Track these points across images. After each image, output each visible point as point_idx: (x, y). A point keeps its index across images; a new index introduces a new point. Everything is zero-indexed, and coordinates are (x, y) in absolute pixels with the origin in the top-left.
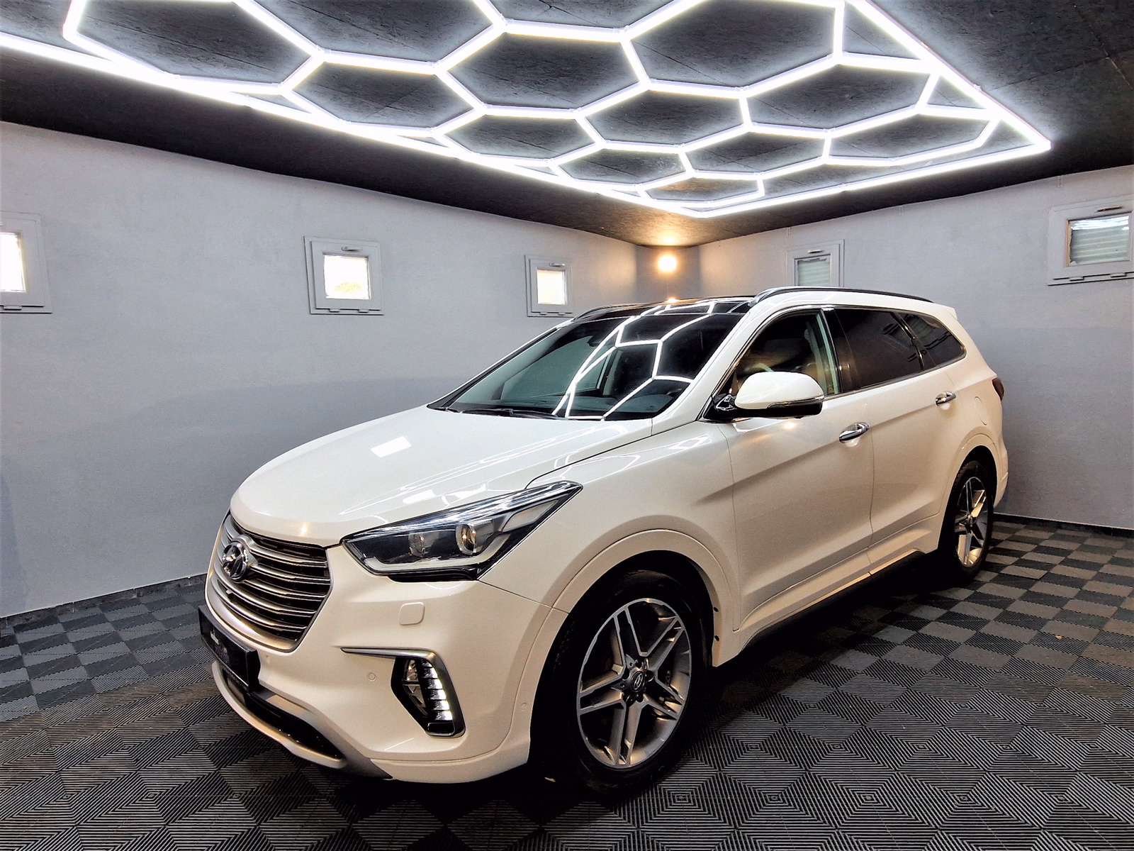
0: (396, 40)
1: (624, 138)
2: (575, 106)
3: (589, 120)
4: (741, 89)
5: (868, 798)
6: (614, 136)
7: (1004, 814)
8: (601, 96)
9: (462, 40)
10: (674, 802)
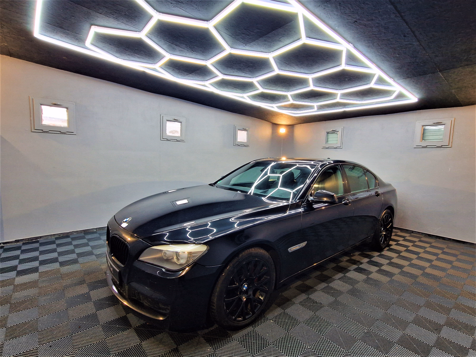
0: (194, 53)
1: (268, 88)
2: (253, 77)
3: (258, 82)
4: (310, 75)
5: (336, 326)
6: (266, 88)
7: (383, 336)
8: (262, 74)
9: (216, 54)
10: (267, 320)
